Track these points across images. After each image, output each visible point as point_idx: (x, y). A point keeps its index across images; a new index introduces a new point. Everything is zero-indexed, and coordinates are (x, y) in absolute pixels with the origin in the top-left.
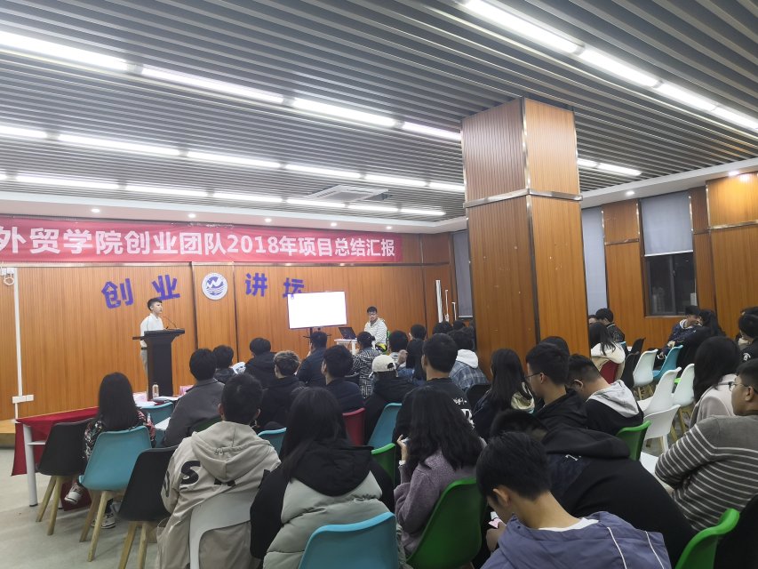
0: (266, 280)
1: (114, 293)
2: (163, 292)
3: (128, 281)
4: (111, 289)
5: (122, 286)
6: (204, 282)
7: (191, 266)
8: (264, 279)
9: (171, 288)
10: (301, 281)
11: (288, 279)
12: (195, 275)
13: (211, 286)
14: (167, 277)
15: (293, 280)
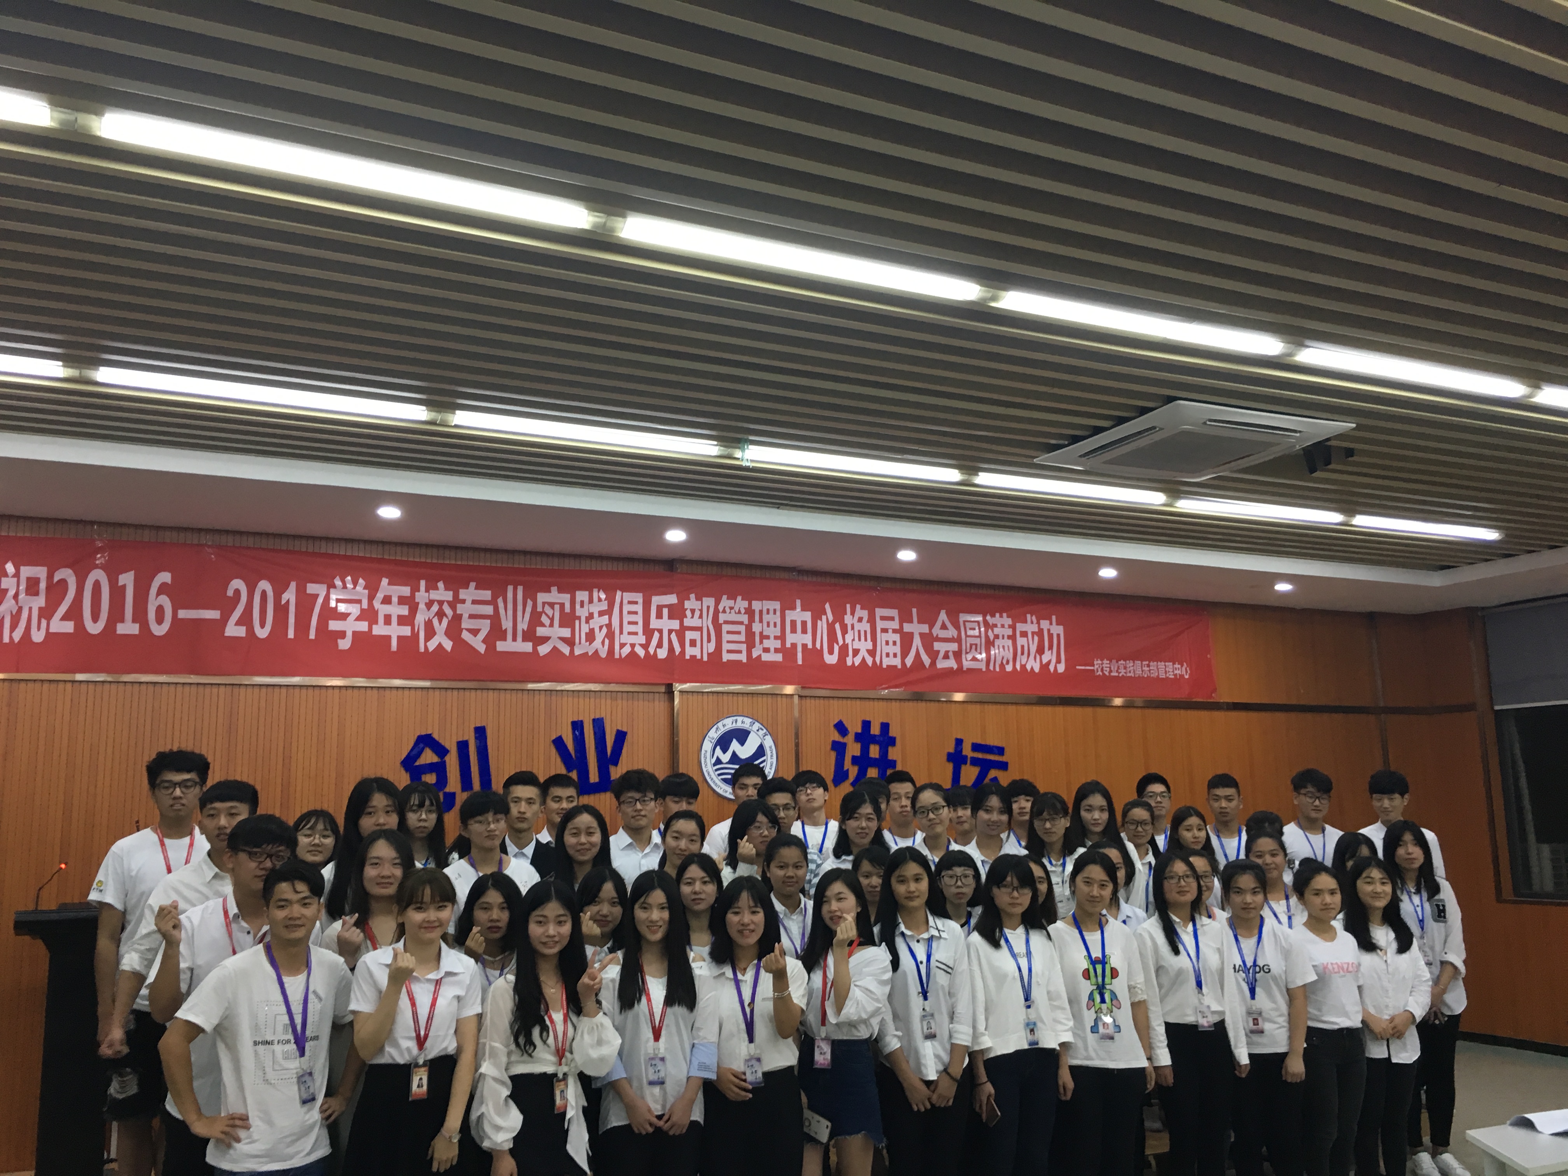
0: (892, 741)
1: (440, 769)
2: (584, 772)
3: (480, 732)
4: (428, 757)
5: (463, 746)
6: (707, 746)
7: (670, 692)
8: (886, 740)
9: (607, 760)
10: (1001, 751)
11: (959, 742)
12: (681, 722)
13: (726, 757)
14: (599, 724)
15: (976, 747)
